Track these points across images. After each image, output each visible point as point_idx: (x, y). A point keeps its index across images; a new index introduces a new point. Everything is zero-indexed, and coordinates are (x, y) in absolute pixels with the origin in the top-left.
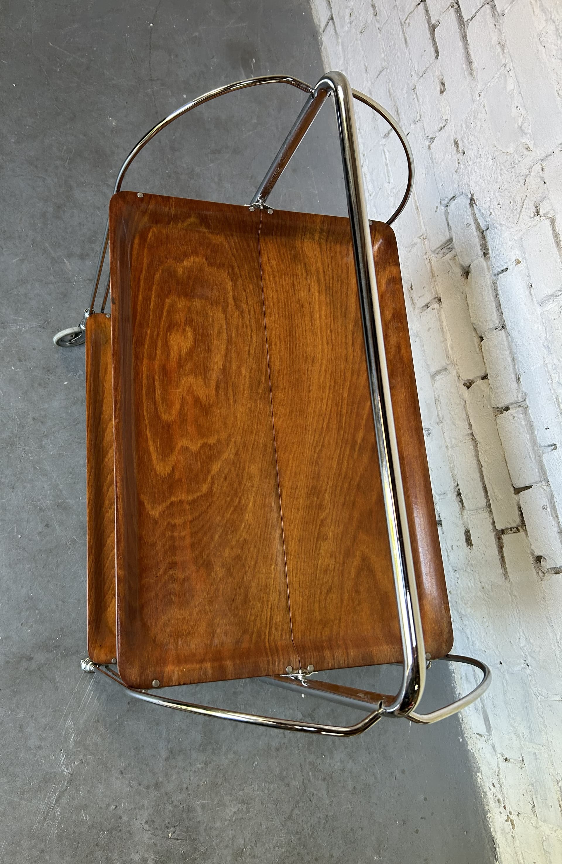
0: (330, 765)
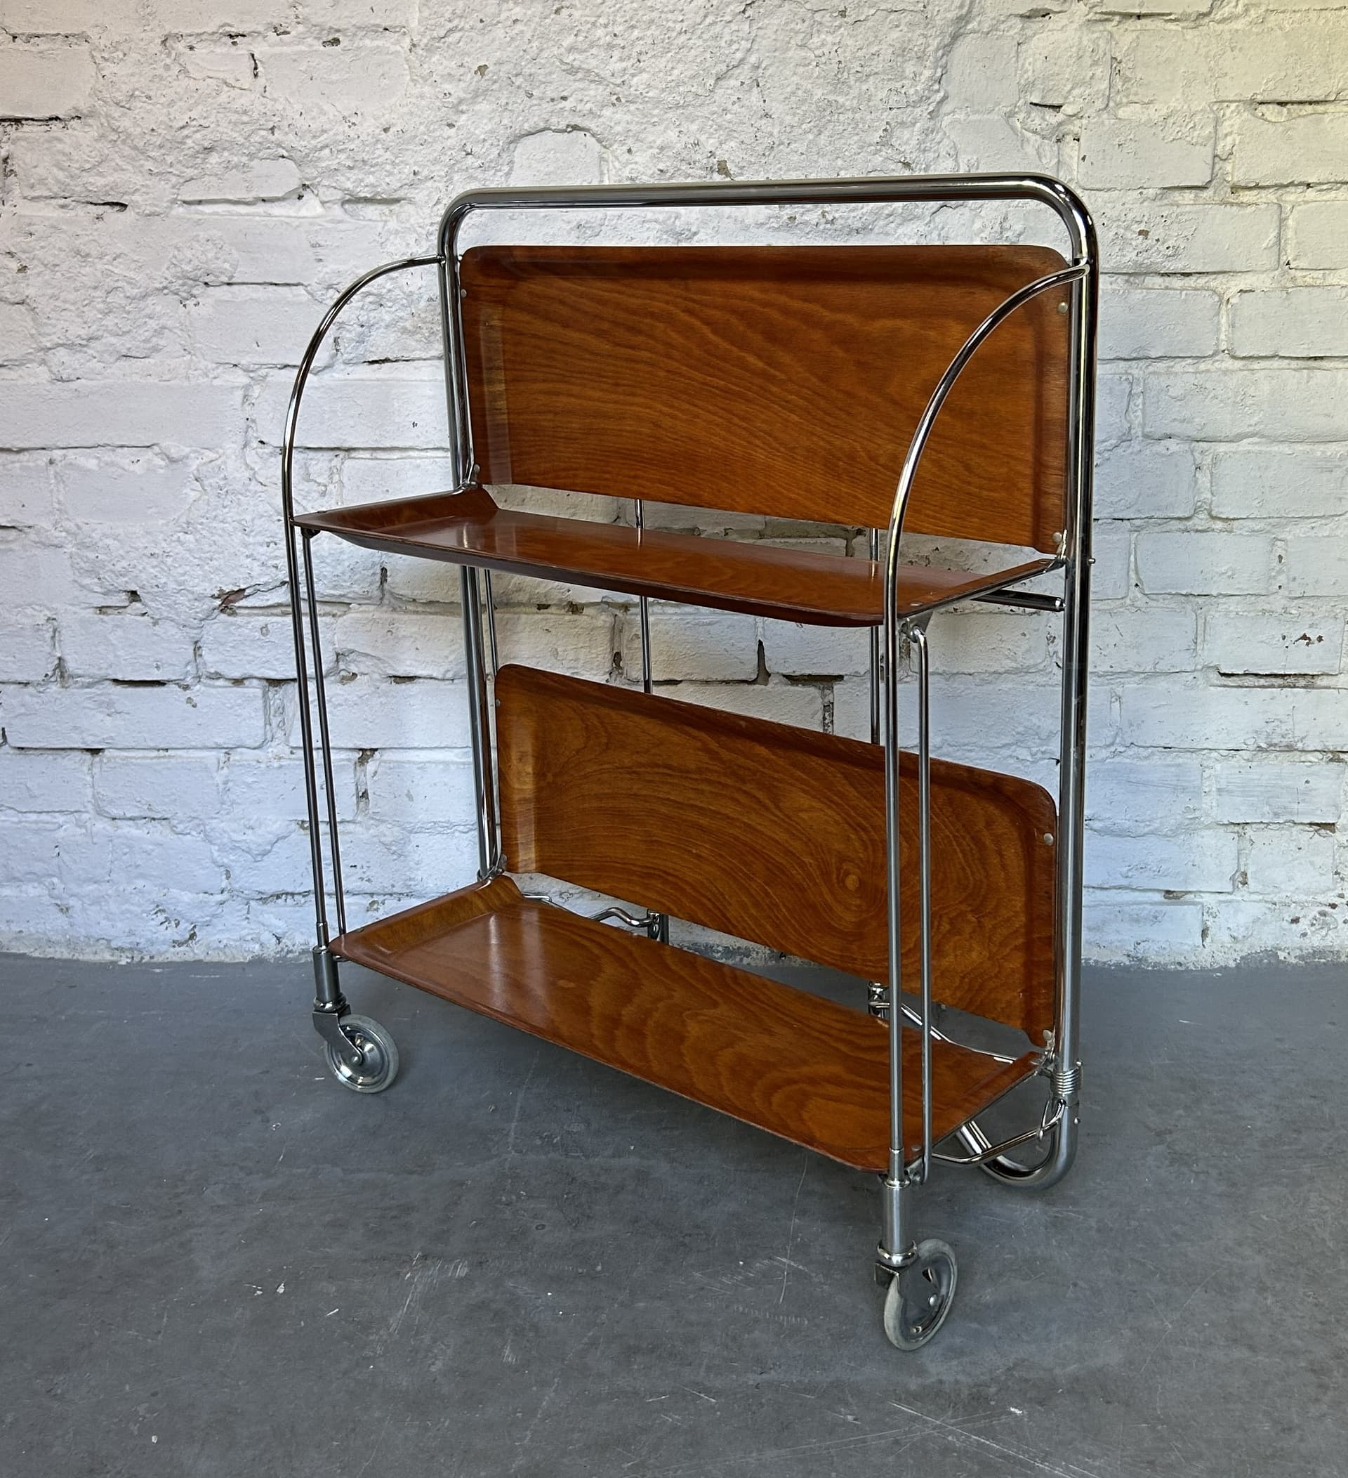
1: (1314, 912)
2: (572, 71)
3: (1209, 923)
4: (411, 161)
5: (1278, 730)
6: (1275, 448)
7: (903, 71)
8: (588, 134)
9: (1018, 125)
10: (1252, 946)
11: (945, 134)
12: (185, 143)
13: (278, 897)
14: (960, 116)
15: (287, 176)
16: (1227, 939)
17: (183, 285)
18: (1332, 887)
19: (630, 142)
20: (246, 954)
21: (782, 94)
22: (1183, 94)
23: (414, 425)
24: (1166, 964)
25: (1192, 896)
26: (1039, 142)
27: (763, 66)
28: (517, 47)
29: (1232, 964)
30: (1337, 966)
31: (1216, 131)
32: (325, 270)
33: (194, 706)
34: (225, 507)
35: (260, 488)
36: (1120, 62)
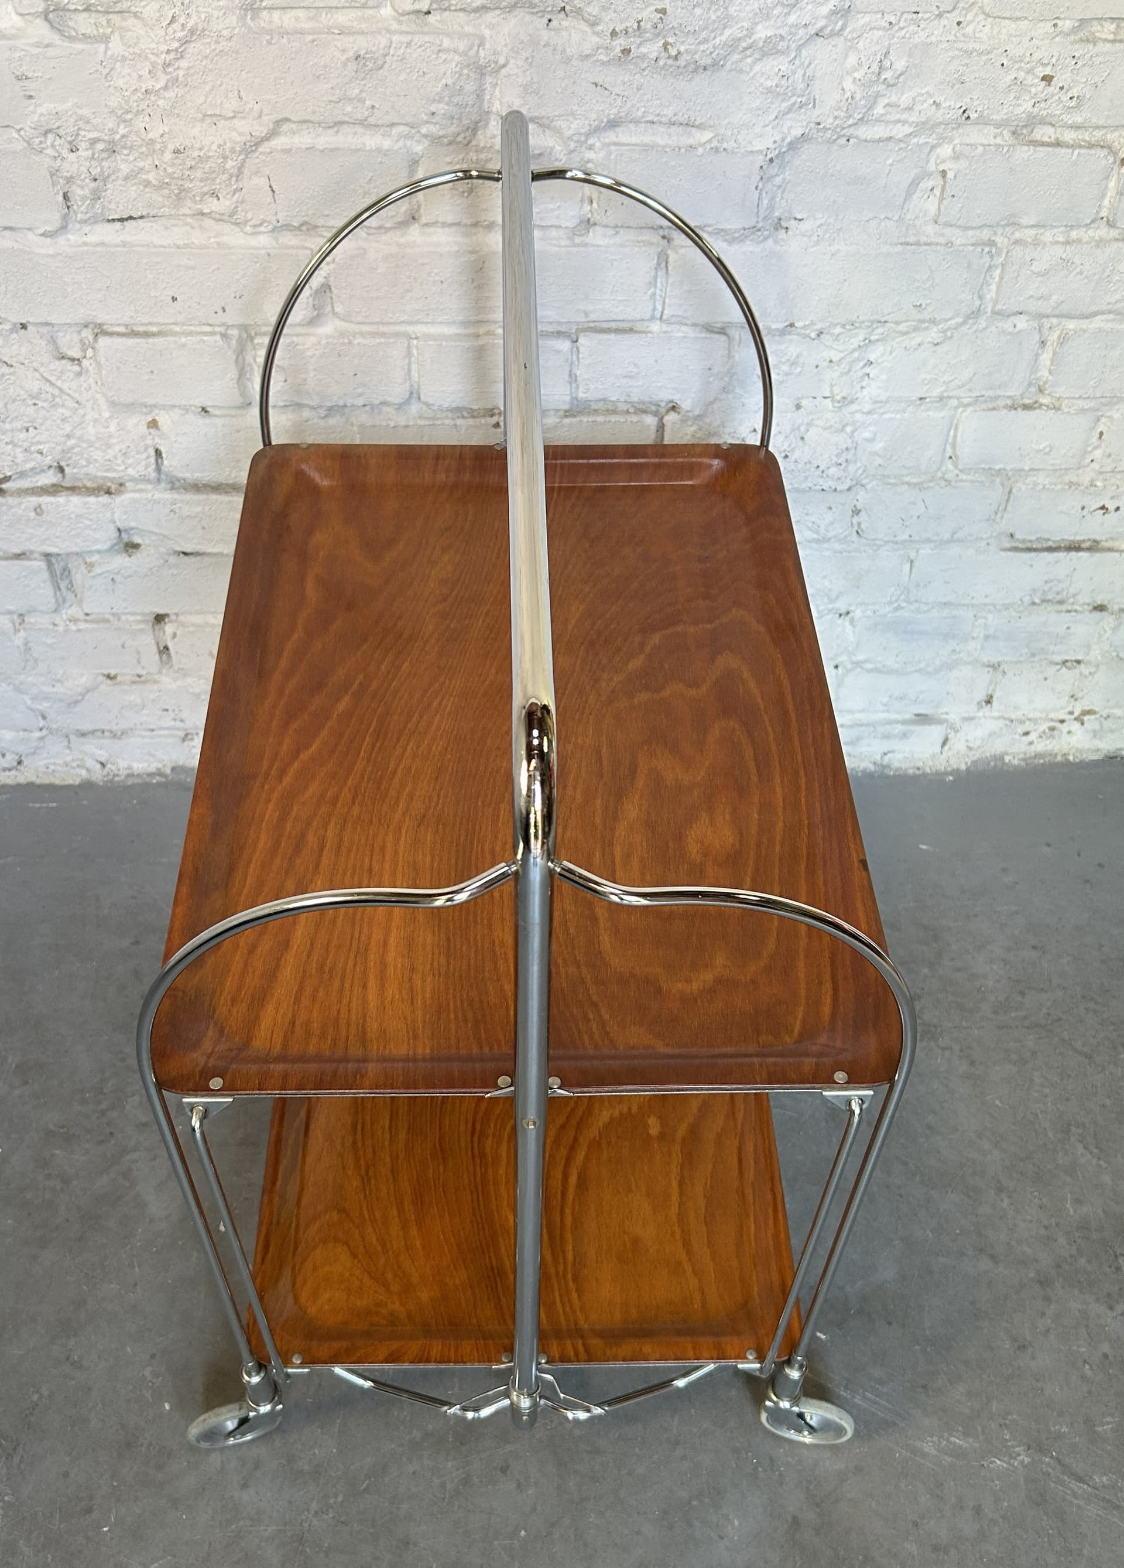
0: (998, 981)
1: (1045, 726)
3: (950, 736)
5: (1055, 588)
16: (963, 748)
18: (1065, 706)
20: (74, 778)
23: (174, 299)
24: (907, 770)
29: (964, 768)
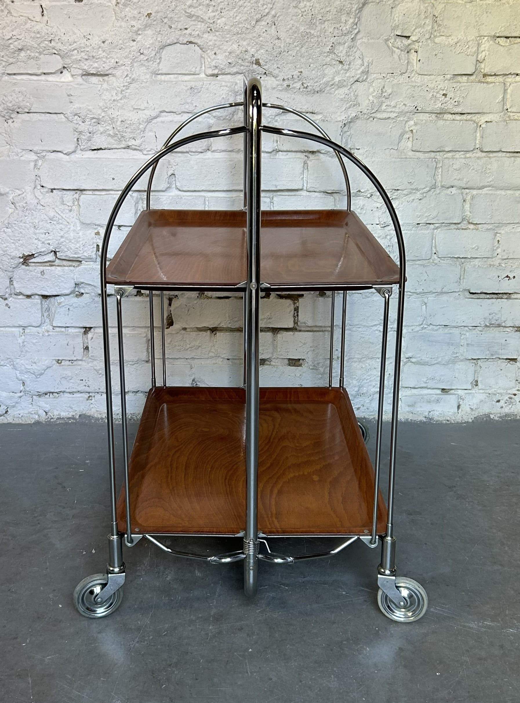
1: (507, 398)
2: (190, 16)
3: (461, 403)
4: (115, 57)
5: (494, 318)
6: (499, 192)
7: (341, 19)
8: (196, 45)
9: (390, 45)
10: (479, 413)
11: (358, 48)
12: (9, 47)
13: (46, 394)
14: (365, 40)
15: (57, 63)
16: (468, 409)
17: (7, 113)
18: (514, 386)
19: (216, 50)
20: (31, 420)
21: (285, 29)
22: (464, 32)
23: (113, 179)
24: (442, 421)
25: (454, 391)
26: (399, 53)
27: (277, 16)
28: (165, 4)
29: (470, 421)
30: (516, 421)
31: (478, 50)
32: (74, 107)
33: (9, 308)
34: (26, 216)
35: (41, 207)
36: (437, 17)
